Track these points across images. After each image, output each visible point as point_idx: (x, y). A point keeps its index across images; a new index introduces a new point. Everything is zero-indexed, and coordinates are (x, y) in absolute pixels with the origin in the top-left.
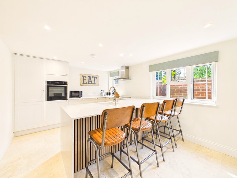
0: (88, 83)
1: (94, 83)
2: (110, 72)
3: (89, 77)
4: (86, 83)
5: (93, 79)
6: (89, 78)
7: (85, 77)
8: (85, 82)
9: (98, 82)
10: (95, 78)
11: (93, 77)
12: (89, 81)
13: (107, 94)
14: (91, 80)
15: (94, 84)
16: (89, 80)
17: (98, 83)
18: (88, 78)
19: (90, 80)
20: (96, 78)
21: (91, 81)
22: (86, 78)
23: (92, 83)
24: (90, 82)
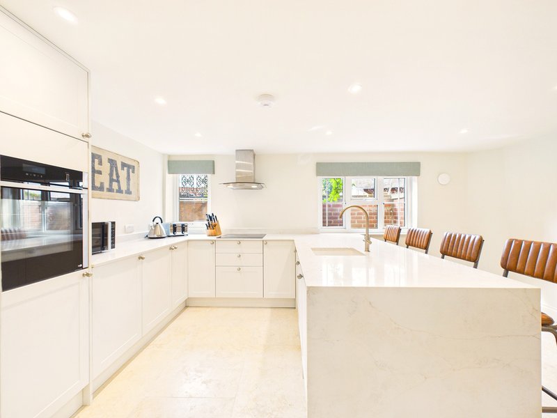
0: (106, 185)
1: (128, 189)
2: (169, 156)
3: (111, 162)
4: (101, 188)
5: (123, 174)
6: (111, 168)
7: (96, 161)
8: (98, 184)
9: (138, 184)
10: (129, 168)
11: (124, 165)
12: (111, 180)
13: (174, 228)
14: (118, 176)
15: (128, 192)
16: (111, 175)
17: (138, 191)
18: (106, 168)
19: (115, 177)
20: (133, 172)
21: (118, 181)
22: (100, 163)
23: (120, 187)
24: (115, 185)
